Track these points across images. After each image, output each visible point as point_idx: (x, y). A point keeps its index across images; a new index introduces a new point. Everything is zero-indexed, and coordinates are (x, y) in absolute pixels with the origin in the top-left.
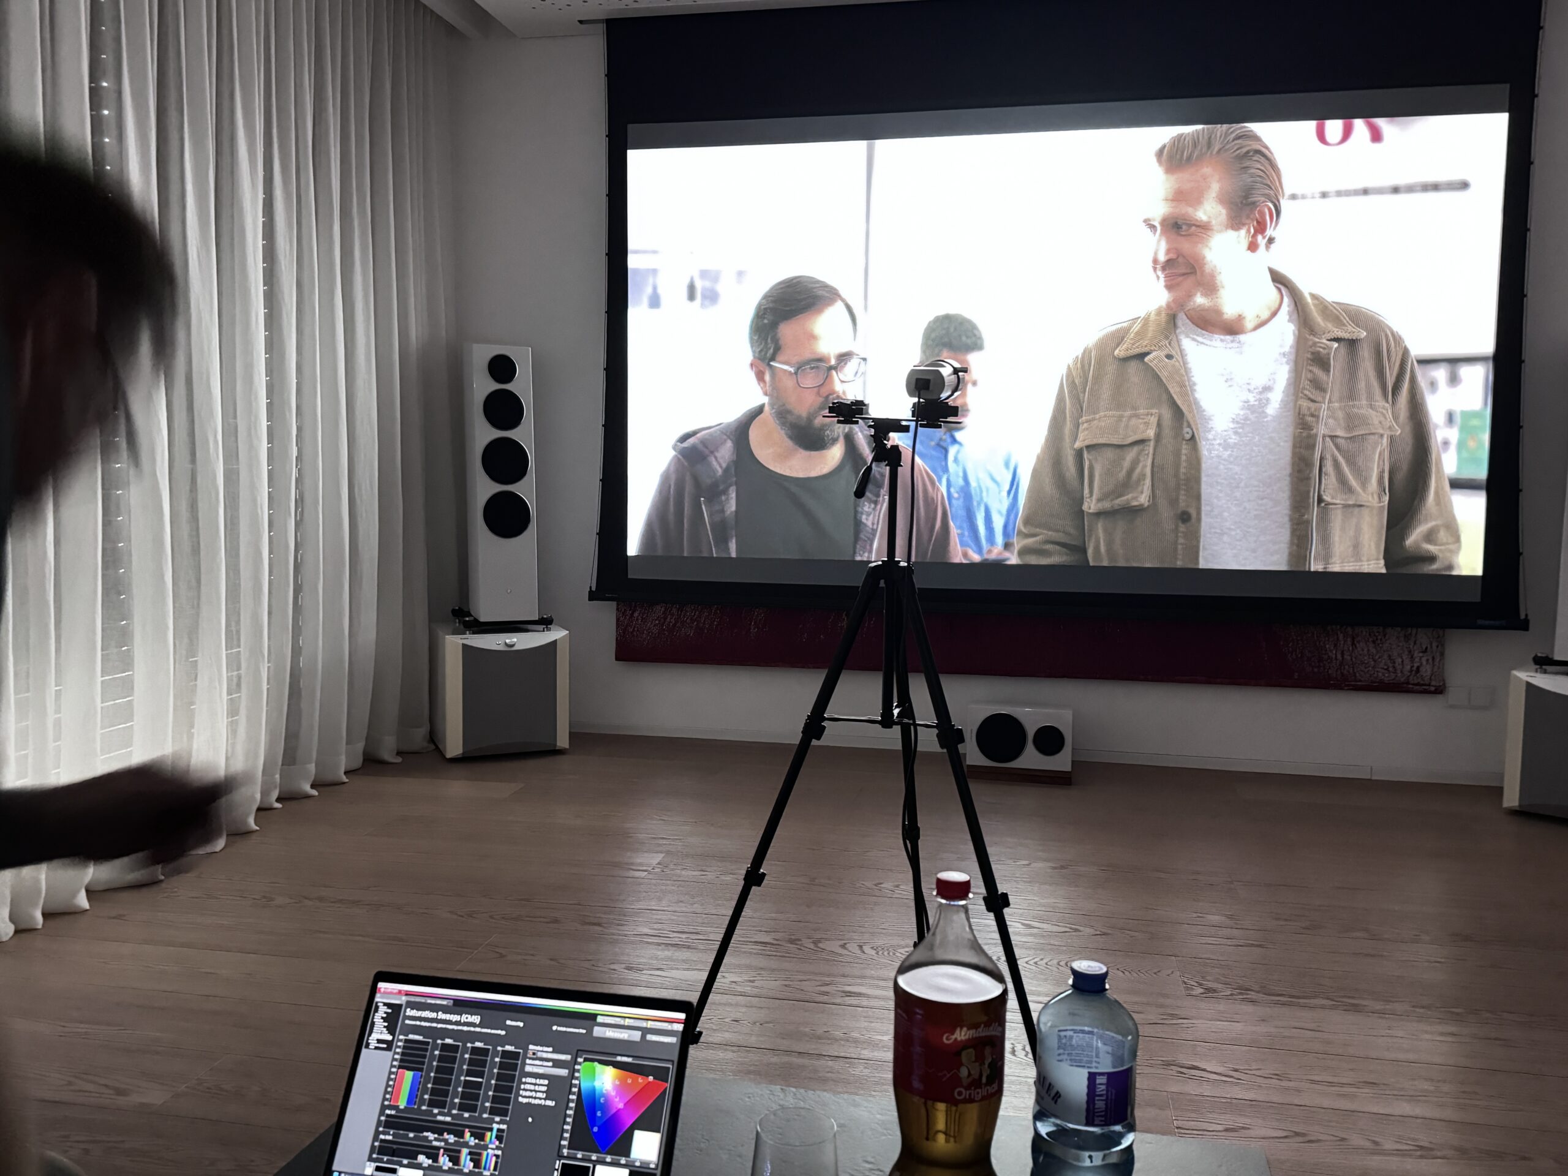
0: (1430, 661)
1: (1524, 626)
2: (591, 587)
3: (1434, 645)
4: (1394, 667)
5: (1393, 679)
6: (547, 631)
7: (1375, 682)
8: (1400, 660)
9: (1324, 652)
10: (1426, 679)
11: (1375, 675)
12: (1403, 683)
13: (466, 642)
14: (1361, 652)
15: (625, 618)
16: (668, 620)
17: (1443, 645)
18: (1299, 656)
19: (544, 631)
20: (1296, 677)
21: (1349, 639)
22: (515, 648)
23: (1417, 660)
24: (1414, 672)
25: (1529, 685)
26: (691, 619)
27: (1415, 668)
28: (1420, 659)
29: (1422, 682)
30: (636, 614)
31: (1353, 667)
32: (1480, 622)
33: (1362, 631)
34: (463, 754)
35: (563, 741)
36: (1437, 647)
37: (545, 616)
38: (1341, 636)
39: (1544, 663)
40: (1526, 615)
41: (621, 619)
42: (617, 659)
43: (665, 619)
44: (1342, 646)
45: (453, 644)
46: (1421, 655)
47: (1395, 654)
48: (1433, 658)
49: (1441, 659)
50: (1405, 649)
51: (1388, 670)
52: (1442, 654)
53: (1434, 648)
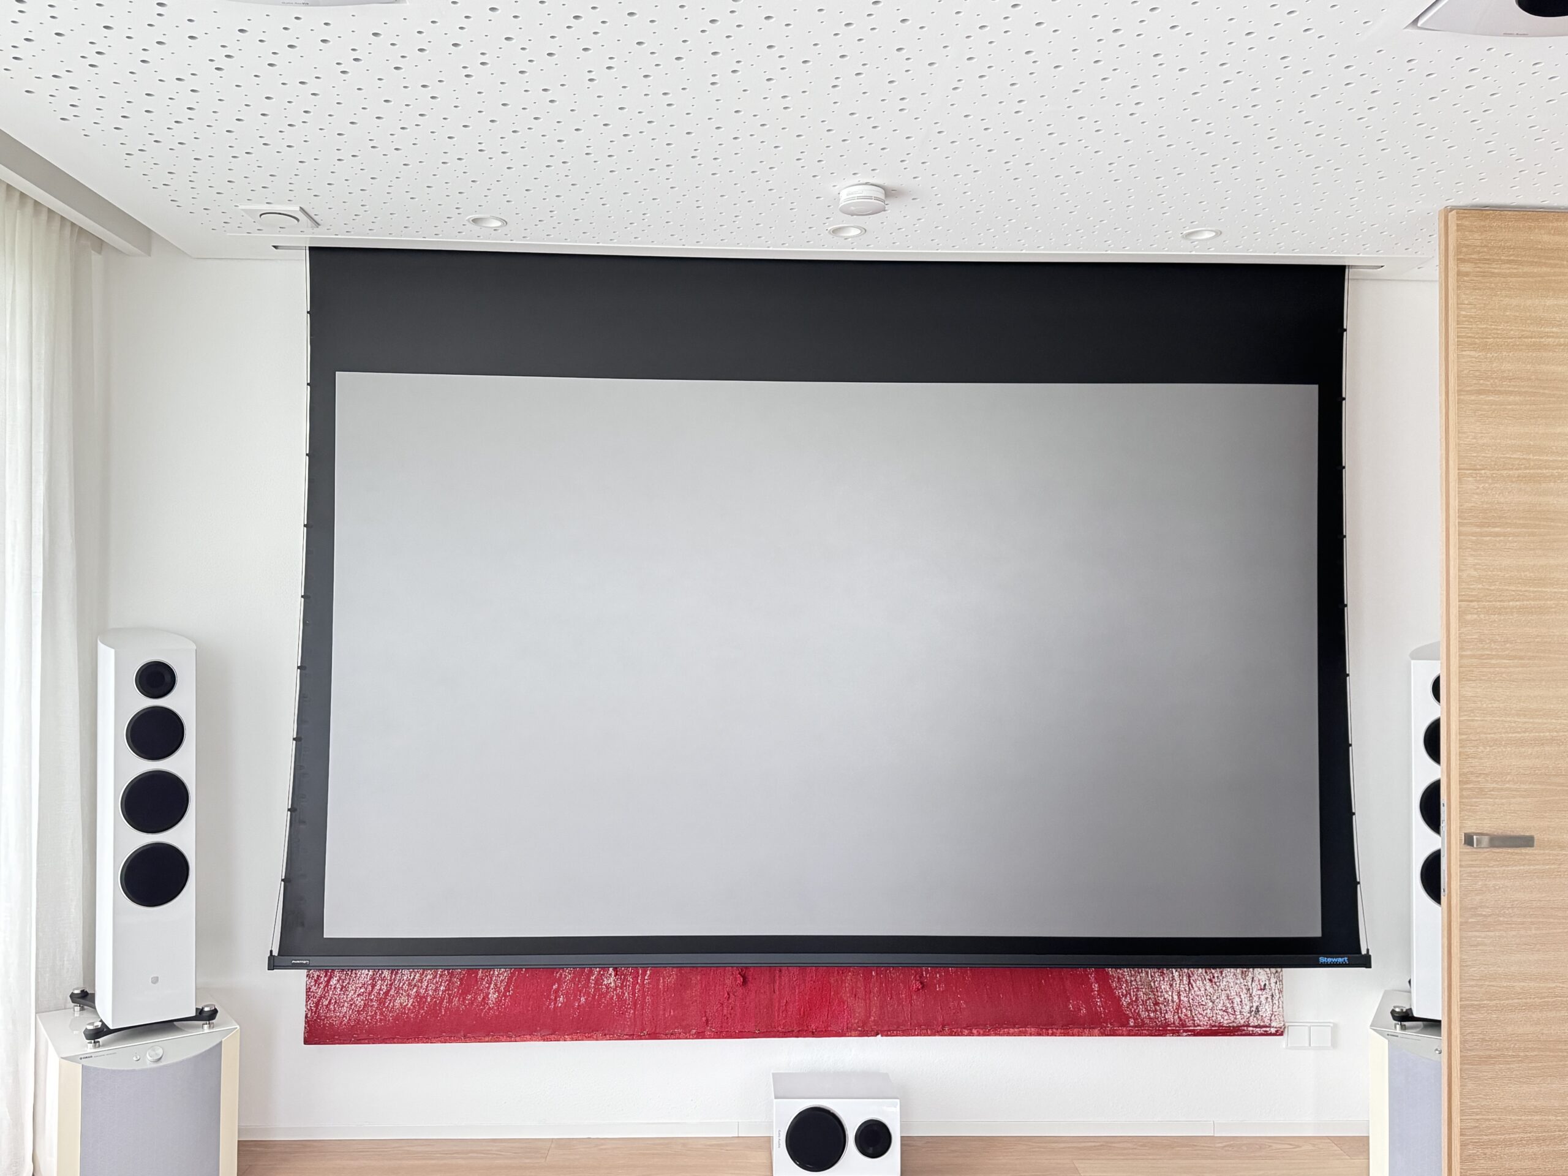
0: (1270, 1000)
1: (1365, 962)
2: (271, 951)
3: (1273, 980)
4: (1233, 1008)
5: (1234, 1022)
7: (1215, 1026)
8: (1239, 1000)
9: (1159, 994)
10: (1266, 1020)
11: (1214, 1018)
12: (1244, 1026)
14: (1198, 993)
15: (318, 988)
17: (1281, 981)
18: (1134, 999)
19: (204, 1029)
20: (1132, 1024)
21: (1185, 978)
23: (1256, 999)
24: (1253, 1013)
27: (1254, 1009)
28: (1259, 998)
29: (1262, 1024)
30: (334, 982)
31: (1191, 1011)
32: (1322, 959)
33: (1198, 971)
36: (1276, 983)
37: (206, 1009)
38: (1177, 976)
39: (1403, 1019)
40: (1368, 950)
41: (313, 989)
42: (308, 1041)
43: (373, 986)
44: (1178, 985)
46: (1260, 992)
47: (1233, 993)
48: (1272, 996)
49: (1280, 997)
50: (1243, 987)
51: (1227, 1012)
52: (1281, 992)
53: (1273, 985)
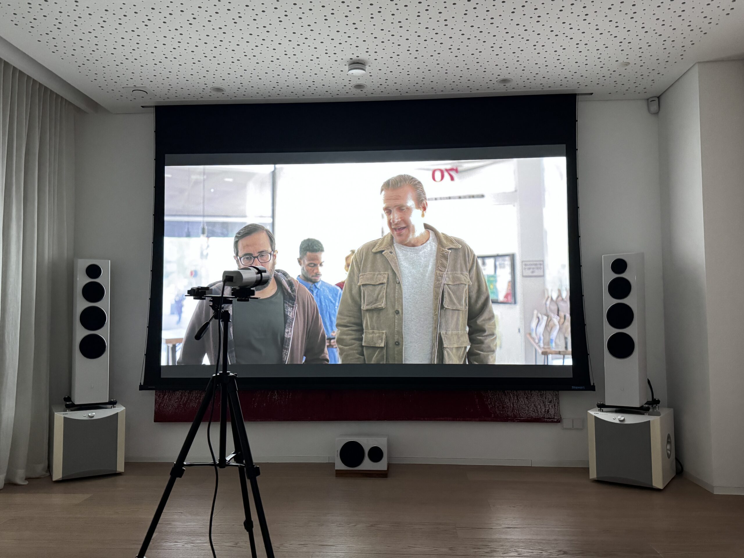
0: (553, 407)
1: (593, 388)
2: (141, 383)
3: (555, 398)
4: (537, 410)
5: (538, 416)
6: (113, 408)
7: (529, 418)
8: (540, 407)
9: (504, 403)
10: (552, 416)
11: (529, 414)
12: (542, 418)
13: (66, 416)
14: (522, 403)
15: (160, 399)
16: (183, 399)
17: (558, 399)
18: (493, 406)
19: (111, 408)
20: (493, 416)
21: (515, 397)
22: (95, 418)
23: (547, 406)
24: (546, 412)
25: (595, 417)
26: (196, 398)
27: (547, 411)
28: (549, 406)
29: (550, 417)
30: (166, 397)
31: (519, 411)
32: (573, 387)
33: (521, 393)
34: (63, 477)
35: (120, 468)
36: (556, 400)
37: (112, 400)
38: (512, 395)
39: (602, 406)
40: (594, 383)
41: (158, 399)
42: (155, 421)
43: (181, 399)
44: (512, 400)
45: (59, 417)
46: (549, 404)
47: (537, 404)
48: (555, 405)
49: (558, 406)
50: (541, 401)
51: (534, 412)
52: (558, 403)
53: (555, 400)
